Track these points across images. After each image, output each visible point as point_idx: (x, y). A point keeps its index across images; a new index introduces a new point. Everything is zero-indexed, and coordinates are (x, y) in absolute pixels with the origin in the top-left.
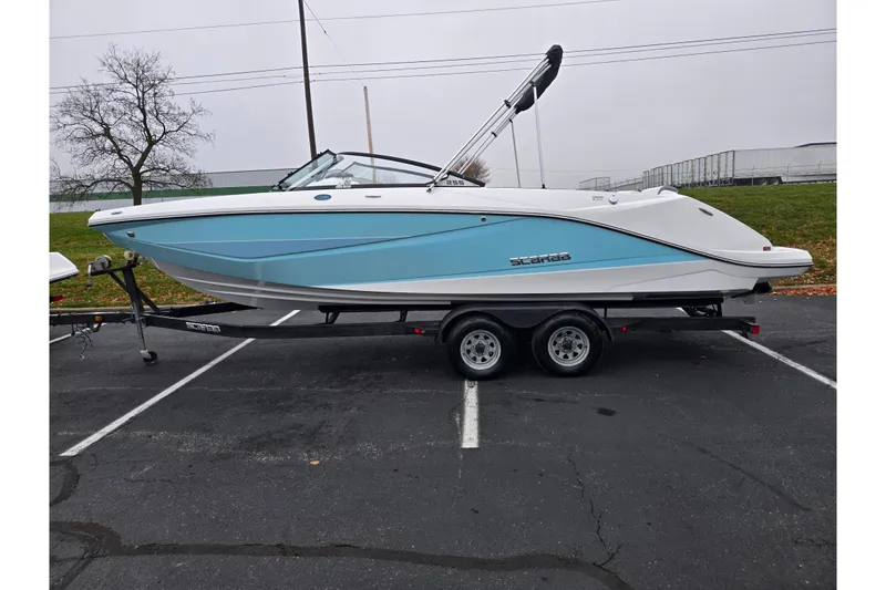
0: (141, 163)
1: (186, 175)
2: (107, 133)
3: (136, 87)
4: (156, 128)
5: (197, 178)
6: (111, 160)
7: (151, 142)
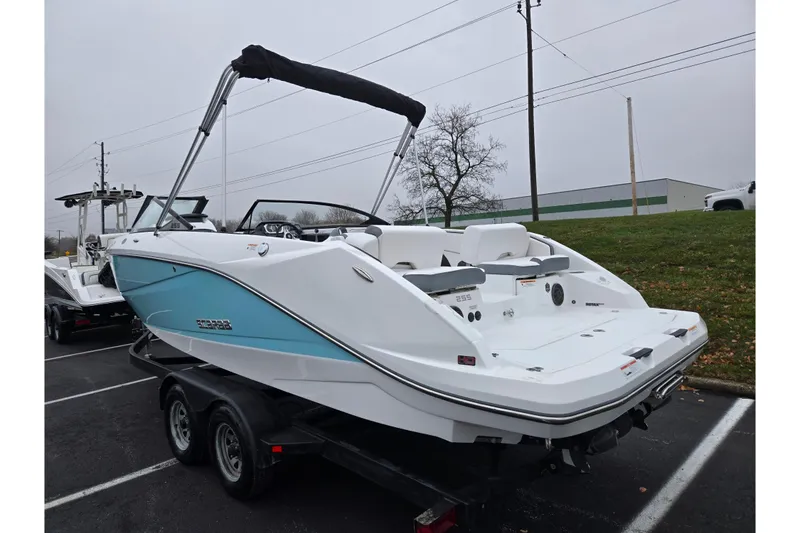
0: (452, 193)
1: (485, 202)
2: (433, 174)
3: (451, 134)
4: (463, 166)
5: (492, 203)
6: (433, 193)
7: (460, 176)
